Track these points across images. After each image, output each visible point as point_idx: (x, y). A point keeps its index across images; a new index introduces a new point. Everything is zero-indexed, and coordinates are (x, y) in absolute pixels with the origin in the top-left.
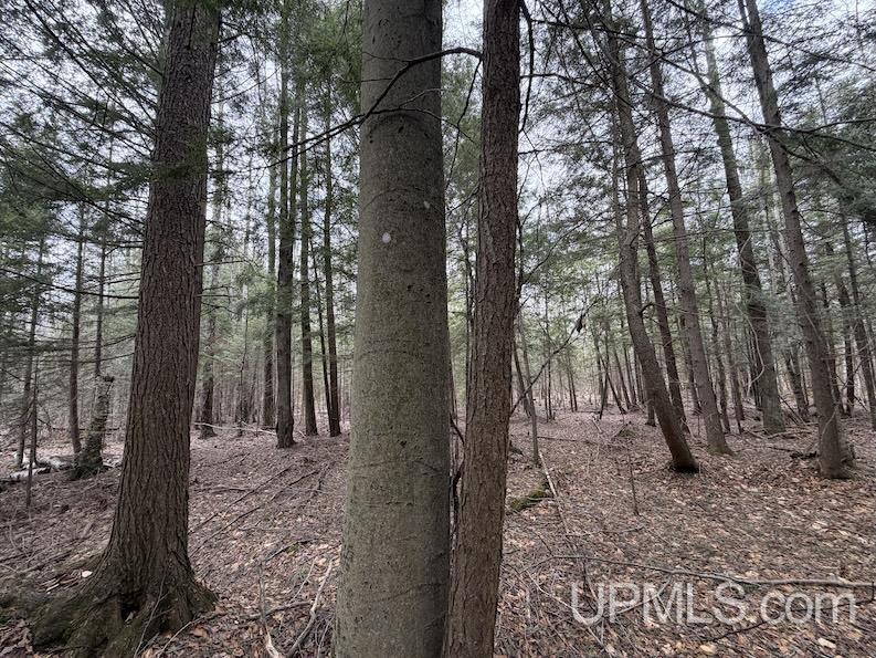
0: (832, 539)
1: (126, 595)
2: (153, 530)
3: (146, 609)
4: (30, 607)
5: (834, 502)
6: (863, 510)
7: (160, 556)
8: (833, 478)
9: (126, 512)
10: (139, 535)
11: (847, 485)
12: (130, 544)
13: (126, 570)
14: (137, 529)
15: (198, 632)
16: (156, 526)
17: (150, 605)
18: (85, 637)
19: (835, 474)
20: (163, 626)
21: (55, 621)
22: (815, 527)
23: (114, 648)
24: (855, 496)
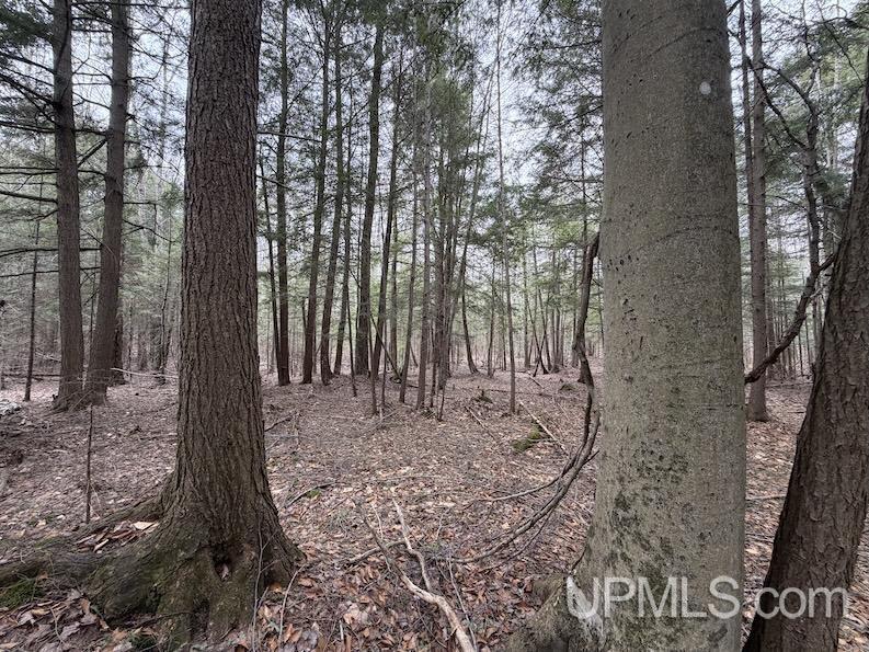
0: (774, 466)
1: (216, 548)
2: (237, 467)
3: (246, 560)
4: (78, 572)
5: (762, 438)
6: (785, 444)
7: (251, 497)
8: (757, 420)
9: (198, 445)
10: (222, 473)
11: (768, 425)
12: (211, 483)
13: (212, 517)
14: (218, 465)
15: (306, 582)
16: (241, 461)
17: (249, 555)
18: (181, 602)
19: (759, 417)
20: (269, 580)
21: (129, 586)
22: (758, 457)
23: (222, 610)
24: (775, 434)
